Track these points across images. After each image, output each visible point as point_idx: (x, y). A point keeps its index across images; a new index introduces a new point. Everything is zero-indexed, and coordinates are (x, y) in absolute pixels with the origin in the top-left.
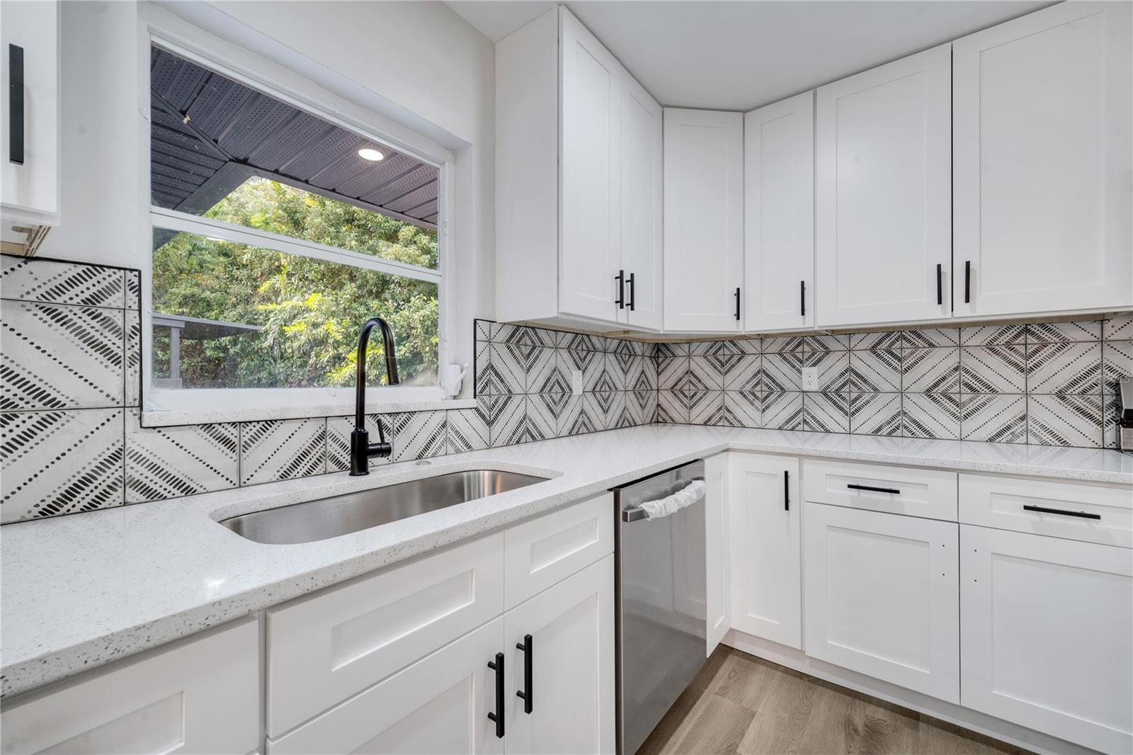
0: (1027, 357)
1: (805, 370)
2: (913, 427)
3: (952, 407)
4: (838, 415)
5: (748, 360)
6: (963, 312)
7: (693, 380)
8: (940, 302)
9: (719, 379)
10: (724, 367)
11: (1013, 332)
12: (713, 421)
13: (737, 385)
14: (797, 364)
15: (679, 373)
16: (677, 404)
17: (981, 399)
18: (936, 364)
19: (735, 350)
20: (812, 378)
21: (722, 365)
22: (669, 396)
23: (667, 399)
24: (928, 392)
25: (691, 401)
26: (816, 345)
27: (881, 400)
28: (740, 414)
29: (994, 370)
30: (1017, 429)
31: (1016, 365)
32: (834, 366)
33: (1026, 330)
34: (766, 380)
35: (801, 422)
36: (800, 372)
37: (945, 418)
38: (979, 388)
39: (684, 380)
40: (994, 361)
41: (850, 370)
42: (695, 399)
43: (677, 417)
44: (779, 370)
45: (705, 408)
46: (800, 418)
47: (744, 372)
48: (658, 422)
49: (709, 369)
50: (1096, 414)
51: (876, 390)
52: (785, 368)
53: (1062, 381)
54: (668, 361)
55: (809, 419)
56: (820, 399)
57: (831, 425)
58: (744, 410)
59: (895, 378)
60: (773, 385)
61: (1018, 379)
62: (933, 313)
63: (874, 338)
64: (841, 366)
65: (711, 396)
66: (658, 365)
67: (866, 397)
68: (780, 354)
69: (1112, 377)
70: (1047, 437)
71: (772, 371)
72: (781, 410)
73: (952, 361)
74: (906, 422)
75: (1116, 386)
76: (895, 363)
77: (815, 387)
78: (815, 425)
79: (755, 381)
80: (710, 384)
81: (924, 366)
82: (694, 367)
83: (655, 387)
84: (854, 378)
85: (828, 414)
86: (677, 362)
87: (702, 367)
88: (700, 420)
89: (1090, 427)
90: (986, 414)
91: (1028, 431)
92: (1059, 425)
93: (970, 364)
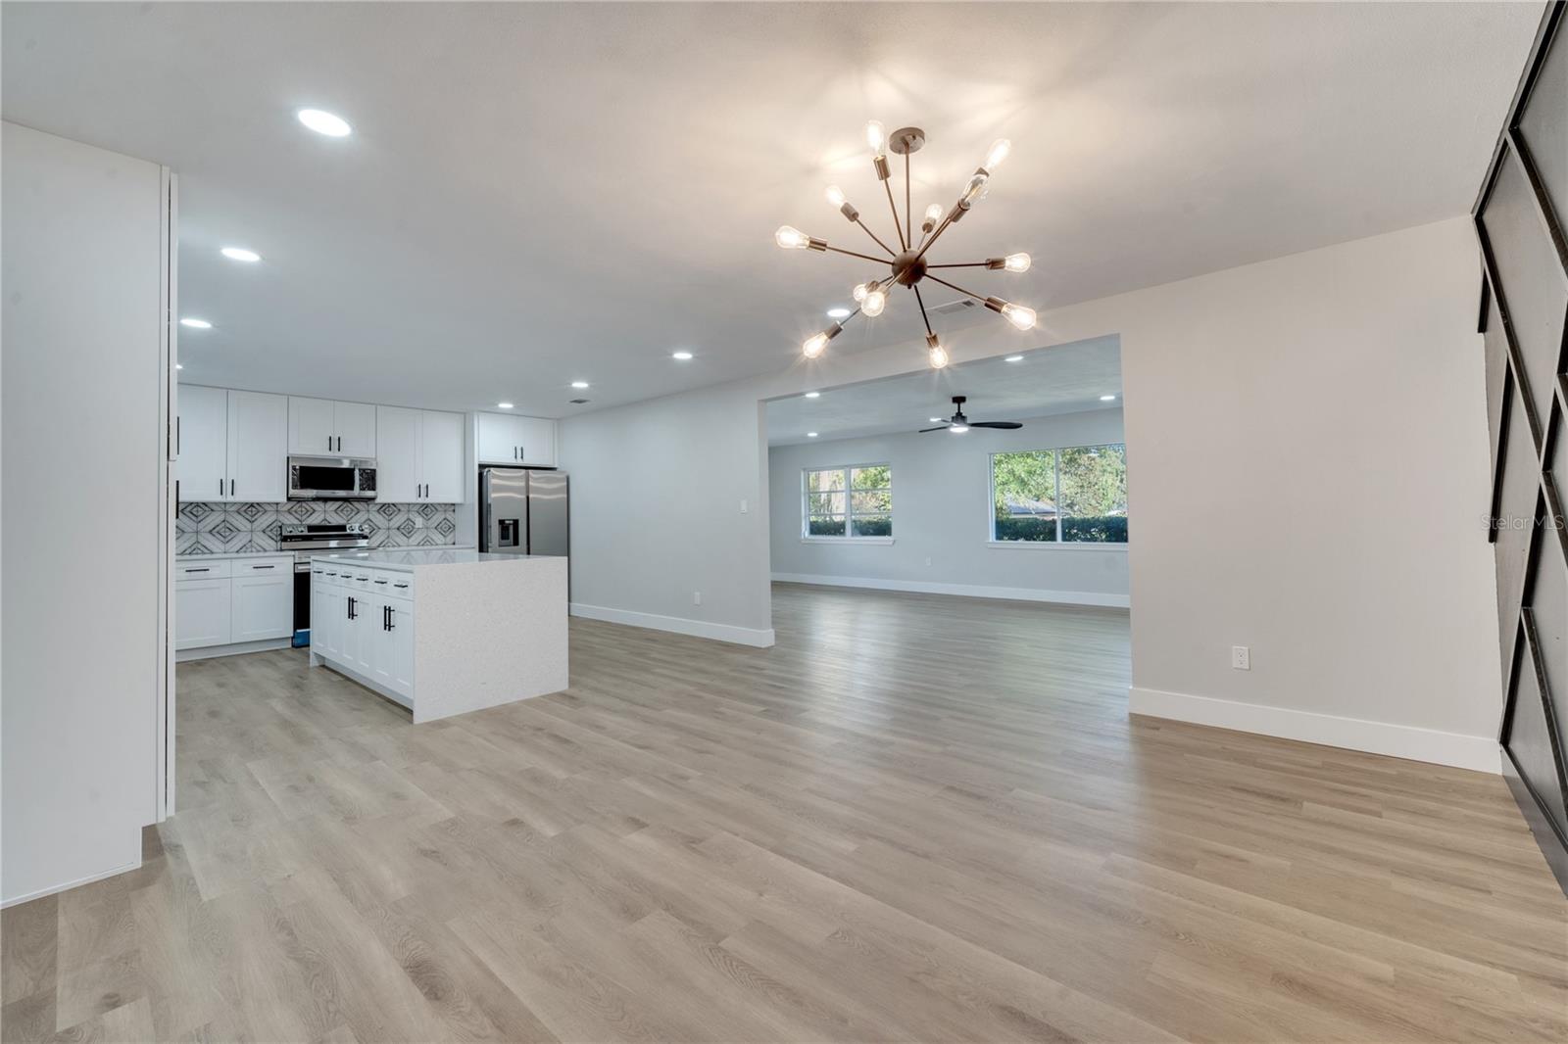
0: (252, 516)
2: (202, 548)
3: (222, 538)
6: (230, 498)
8: (222, 494)
11: (248, 506)
17: (234, 534)
18: (214, 519)
24: (210, 532)
29: (239, 522)
30: (248, 545)
31: (248, 519)
33: (252, 506)
37: (217, 543)
38: (233, 530)
40: (239, 517)
50: (274, 537)
51: (183, 531)
53: (264, 526)
59: (194, 525)
61: (249, 525)
62: (219, 499)
69: (280, 524)
70: (259, 548)
73: (222, 518)
74: (199, 546)
75: (281, 527)
76: (194, 518)
81: (208, 520)
89: (273, 543)
90: (235, 541)
91: (252, 546)
92: (262, 543)
93: (230, 519)
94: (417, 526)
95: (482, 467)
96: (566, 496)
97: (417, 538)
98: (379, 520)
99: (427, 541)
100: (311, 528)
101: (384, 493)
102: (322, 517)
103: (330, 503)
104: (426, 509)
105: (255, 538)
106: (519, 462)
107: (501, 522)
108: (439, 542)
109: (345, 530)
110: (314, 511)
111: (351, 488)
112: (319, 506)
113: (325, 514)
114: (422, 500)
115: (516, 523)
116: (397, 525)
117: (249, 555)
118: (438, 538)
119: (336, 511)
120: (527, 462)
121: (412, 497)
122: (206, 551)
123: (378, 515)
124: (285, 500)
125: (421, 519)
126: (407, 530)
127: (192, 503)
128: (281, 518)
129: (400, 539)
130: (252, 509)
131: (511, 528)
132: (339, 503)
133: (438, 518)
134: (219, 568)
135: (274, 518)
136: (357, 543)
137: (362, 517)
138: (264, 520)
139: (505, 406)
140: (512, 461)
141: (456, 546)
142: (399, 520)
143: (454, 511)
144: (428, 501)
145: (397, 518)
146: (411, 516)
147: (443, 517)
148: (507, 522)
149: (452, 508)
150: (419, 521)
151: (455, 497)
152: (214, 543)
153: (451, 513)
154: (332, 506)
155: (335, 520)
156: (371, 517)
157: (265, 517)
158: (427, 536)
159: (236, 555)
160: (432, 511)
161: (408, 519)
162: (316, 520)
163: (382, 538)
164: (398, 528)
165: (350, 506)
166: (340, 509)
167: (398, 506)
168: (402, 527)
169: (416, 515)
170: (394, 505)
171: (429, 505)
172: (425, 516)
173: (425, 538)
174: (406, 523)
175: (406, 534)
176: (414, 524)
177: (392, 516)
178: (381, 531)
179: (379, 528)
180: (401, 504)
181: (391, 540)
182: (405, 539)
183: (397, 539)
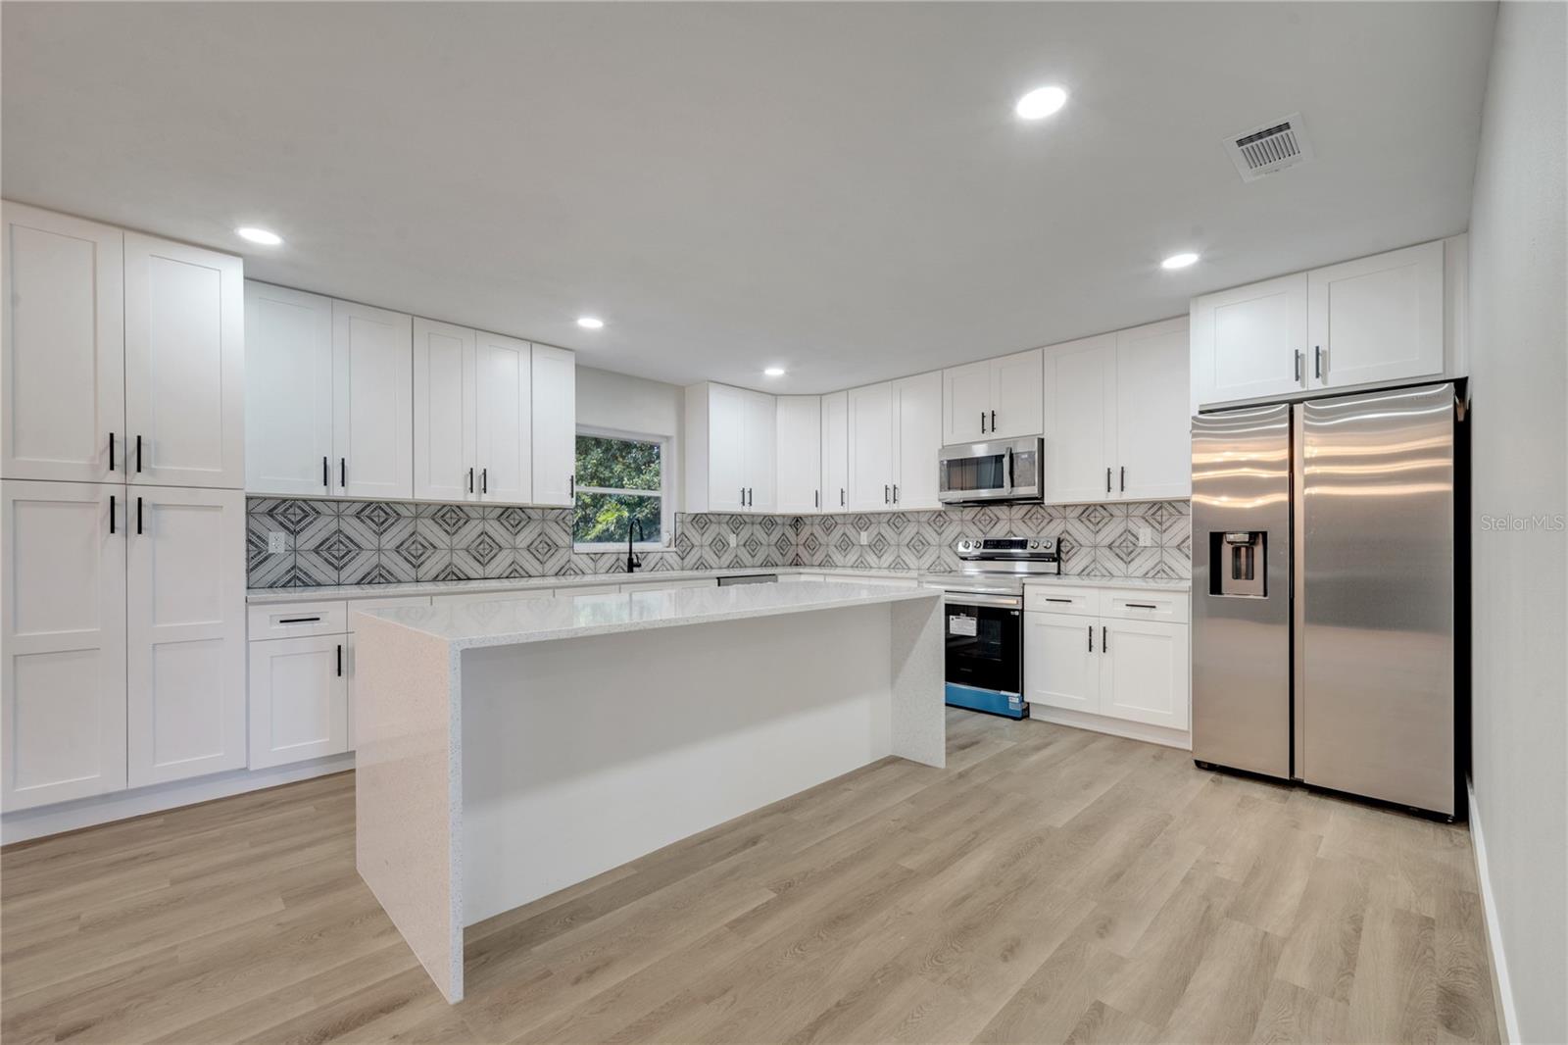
0: (940, 528)
1: (862, 533)
3: (916, 553)
4: (875, 558)
5: (839, 527)
7: (814, 538)
9: (826, 538)
12: (822, 564)
13: (834, 542)
14: (859, 530)
15: (807, 535)
16: (806, 553)
17: (926, 548)
18: (910, 531)
19: (833, 521)
20: (864, 538)
21: (827, 530)
22: (802, 548)
23: (801, 550)
24: (908, 545)
25: (813, 552)
27: (892, 549)
28: (834, 559)
30: (937, 563)
31: (936, 531)
32: (874, 530)
34: (846, 539)
35: (860, 564)
36: (860, 534)
37: (914, 558)
38: (925, 543)
39: (809, 539)
40: (930, 529)
41: (879, 533)
42: (815, 550)
43: (806, 561)
44: (851, 532)
45: (819, 556)
46: (860, 561)
47: (837, 534)
48: (797, 565)
49: (822, 534)
51: (889, 544)
52: (853, 531)
53: (950, 540)
54: (802, 528)
55: (863, 560)
56: (868, 549)
57: (872, 564)
58: (837, 557)
59: (896, 538)
60: (849, 542)
61: (937, 538)
63: (888, 517)
64: (876, 531)
65: (822, 548)
66: (797, 530)
67: (885, 548)
68: (852, 524)
71: (849, 534)
72: (852, 556)
73: (915, 530)
74: (900, 562)
76: (896, 529)
77: (866, 543)
78: (867, 565)
79: (841, 539)
80: (822, 542)
81: (907, 531)
82: (814, 531)
83: (794, 543)
84: (881, 537)
85: (871, 558)
86: (806, 529)
88: (817, 563)
89: (956, 560)
91: (940, 564)
92: (948, 560)
93: (922, 531)
94: (1141, 543)
97: (1139, 564)
98: (1079, 531)
99: (1159, 572)
100: (987, 544)
101: (1060, 488)
102: (1007, 528)
103: (1015, 508)
105: (944, 556)
108: (1184, 575)
109: (1026, 547)
110: (998, 519)
112: (1001, 511)
113: (1010, 524)
116: (1106, 542)
119: (1019, 519)
122: (905, 566)
123: (1078, 524)
125: (1148, 530)
126: (1124, 550)
127: (894, 514)
128: (964, 529)
129: (1115, 565)
130: (939, 517)
135: (958, 528)
137: (1056, 526)
138: (952, 532)
142: (1111, 532)
145: (1108, 529)
146: (1132, 526)
148: (1230, 537)
150: (1146, 535)
152: (910, 558)
154: (1018, 512)
156: (1070, 528)
157: (952, 528)
158: (1161, 562)
160: (1171, 515)
161: (1129, 531)
162: (998, 533)
163: (1085, 563)
164: (1110, 547)
165: (1040, 510)
166: (1028, 516)
167: (1109, 507)
168: (1117, 544)
169: (1141, 523)
170: (1102, 506)
171: (1166, 505)
172: (1157, 526)
173: (1156, 565)
174: (1123, 538)
175: (1124, 556)
176: (1138, 539)
177: (1100, 525)
178: (1084, 551)
179: (1081, 545)
180: (1115, 504)
181: (1098, 566)
182: (1121, 565)
183: (1108, 565)
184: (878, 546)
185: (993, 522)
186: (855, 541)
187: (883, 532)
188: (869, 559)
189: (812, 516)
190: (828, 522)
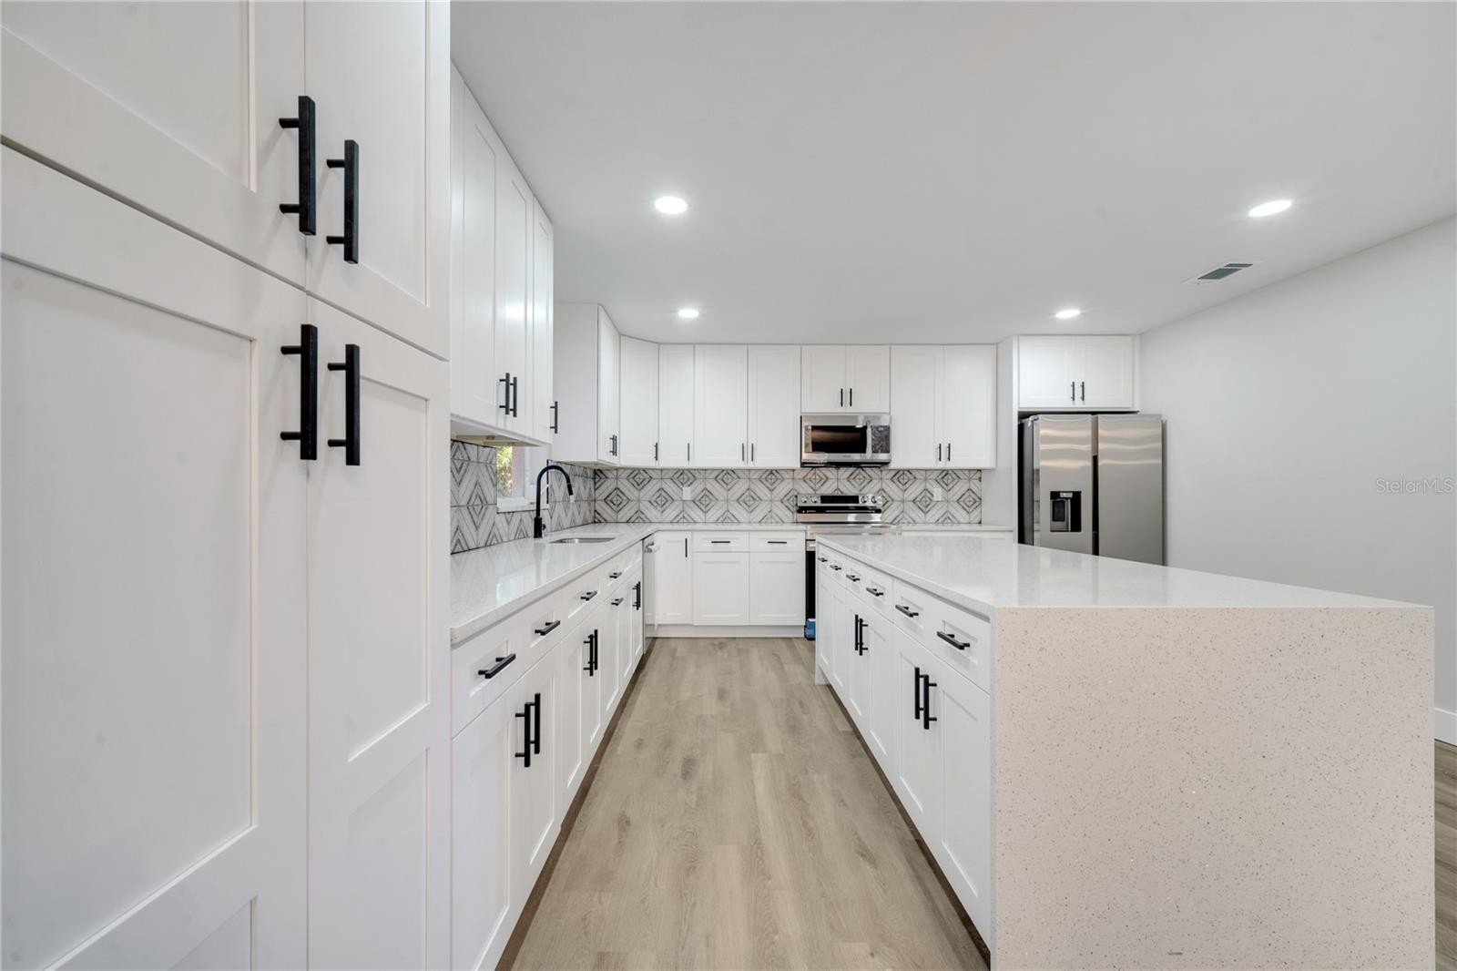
0: (772, 484)
1: (684, 489)
2: (731, 517)
3: (746, 507)
4: (700, 513)
5: (654, 482)
6: (751, 465)
7: (619, 493)
8: (744, 459)
9: (636, 493)
10: (639, 485)
11: (768, 473)
12: (632, 520)
13: (647, 497)
14: (680, 485)
15: (610, 489)
16: (608, 509)
17: (757, 503)
18: (740, 487)
19: (646, 476)
20: (687, 493)
21: (638, 485)
22: (603, 503)
23: (601, 507)
24: (738, 500)
25: (618, 507)
26: (690, 475)
27: (720, 504)
28: (648, 514)
29: (761, 490)
30: (768, 516)
31: (768, 488)
32: (698, 486)
33: (771, 473)
34: (664, 494)
35: (682, 519)
36: (681, 489)
37: (744, 512)
38: (756, 498)
39: (613, 494)
40: (761, 486)
41: (705, 489)
42: (621, 506)
43: (608, 519)
44: (670, 488)
45: (626, 513)
46: (681, 516)
47: (650, 490)
48: (595, 522)
49: (631, 488)
50: (790, 506)
51: (717, 499)
52: (674, 487)
53: (782, 495)
54: (602, 481)
55: (686, 515)
56: (692, 504)
57: (697, 519)
59: (725, 493)
60: (668, 498)
61: (768, 493)
62: (741, 465)
63: (715, 473)
64: (702, 487)
65: (631, 504)
66: (595, 483)
67: (713, 503)
68: (671, 479)
69: (796, 493)
70: (778, 520)
71: (667, 489)
72: (672, 512)
73: (746, 486)
74: (730, 516)
75: (796, 497)
76: (725, 485)
77: (689, 499)
78: (690, 520)
79: (657, 495)
80: (630, 496)
81: (736, 488)
82: (620, 485)
84: (708, 494)
85: (696, 513)
86: (608, 483)
87: (625, 485)
88: (625, 519)
89: (789, 513)
90: (758, 510)
91: (772, 517)
92: (780, 514)
93: (753, 487)
94: (935, 499)
95: (1023, 416)
96: (1160, 461)
97: (935, 514)
98: (893, 489)
99: (947, 519)
100: (824, 499)
101: (901, 456)
102: (834, 487)
103: (842, 470)
104: (946, 476)
105: (776, 510)
106: (1078, 405)
107: (1055, 495)
108: (963, 520)
109: (858, 502)
110: (827, 478)
111: (864, 451)
112: (831, 472)
113: (839, 483)
114: (942, 465)
115: (1077, 496)
116: (912, 498)
117: (770, 527)
118: (960, 514)
119: (848, 479)
120: (1090, 404)
121: (930, 462)
122: (734, 520)
123: (891, 484)
124: (798, 465)
125: (940, 489)
126: (924, 503)
127: (723, 470)
128: (797, 487)
129: (916, 514)
130: (772, 474)
131: (1068, 504)
132: (851, 470)
133: (960, 488)
134: (740, 541)
135: (790, 487)
136: (871, 518)
137: (875, 485)
138: (783, 488)
139: (1068, 314)
140: (1067, 405)
141: (983, 527)
142: (914, 490)
143: (980, 479)
144: (950, 465)
145: (912, 488)
146: (929, 487)
147: (966, 487)
148: (1064, 495)
149: (978, 475)
150: (938, 493)
151: (984, 461)
152: (740, 512)
153: (977, 482)
154: (845, 473)
155: (849, 490)
156: (884, 486)
157: (783, 485)
158: (947, 511)
159: (758, 527)
160: (953, 479)
161: (926, 490)
162: (828, 490)
163: (896, 513)
164: (914, 501)
165: (863, 472)
166: (852, 477)
167: (914, 473)
168: (918, 499)
169: (935, 484)
170: (908, 471)
171: (950, 472)
172: (945, 486)
173: (944, 514)
174: (923, 495)
175: (923, 509)
176: (932, 496)
177: (907, 485)
178: (895, 504)
179: (893, 500)
180: (917, 470)
181: (906, 516)
182: (922, 514)
183: (913, 515)
184: (703, 501)
185: (823, 481)
186: (674, 496)
187: (709, 487)
188: (693, 515)
189: (617, 469)
190: (639, 476)
